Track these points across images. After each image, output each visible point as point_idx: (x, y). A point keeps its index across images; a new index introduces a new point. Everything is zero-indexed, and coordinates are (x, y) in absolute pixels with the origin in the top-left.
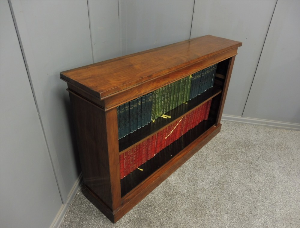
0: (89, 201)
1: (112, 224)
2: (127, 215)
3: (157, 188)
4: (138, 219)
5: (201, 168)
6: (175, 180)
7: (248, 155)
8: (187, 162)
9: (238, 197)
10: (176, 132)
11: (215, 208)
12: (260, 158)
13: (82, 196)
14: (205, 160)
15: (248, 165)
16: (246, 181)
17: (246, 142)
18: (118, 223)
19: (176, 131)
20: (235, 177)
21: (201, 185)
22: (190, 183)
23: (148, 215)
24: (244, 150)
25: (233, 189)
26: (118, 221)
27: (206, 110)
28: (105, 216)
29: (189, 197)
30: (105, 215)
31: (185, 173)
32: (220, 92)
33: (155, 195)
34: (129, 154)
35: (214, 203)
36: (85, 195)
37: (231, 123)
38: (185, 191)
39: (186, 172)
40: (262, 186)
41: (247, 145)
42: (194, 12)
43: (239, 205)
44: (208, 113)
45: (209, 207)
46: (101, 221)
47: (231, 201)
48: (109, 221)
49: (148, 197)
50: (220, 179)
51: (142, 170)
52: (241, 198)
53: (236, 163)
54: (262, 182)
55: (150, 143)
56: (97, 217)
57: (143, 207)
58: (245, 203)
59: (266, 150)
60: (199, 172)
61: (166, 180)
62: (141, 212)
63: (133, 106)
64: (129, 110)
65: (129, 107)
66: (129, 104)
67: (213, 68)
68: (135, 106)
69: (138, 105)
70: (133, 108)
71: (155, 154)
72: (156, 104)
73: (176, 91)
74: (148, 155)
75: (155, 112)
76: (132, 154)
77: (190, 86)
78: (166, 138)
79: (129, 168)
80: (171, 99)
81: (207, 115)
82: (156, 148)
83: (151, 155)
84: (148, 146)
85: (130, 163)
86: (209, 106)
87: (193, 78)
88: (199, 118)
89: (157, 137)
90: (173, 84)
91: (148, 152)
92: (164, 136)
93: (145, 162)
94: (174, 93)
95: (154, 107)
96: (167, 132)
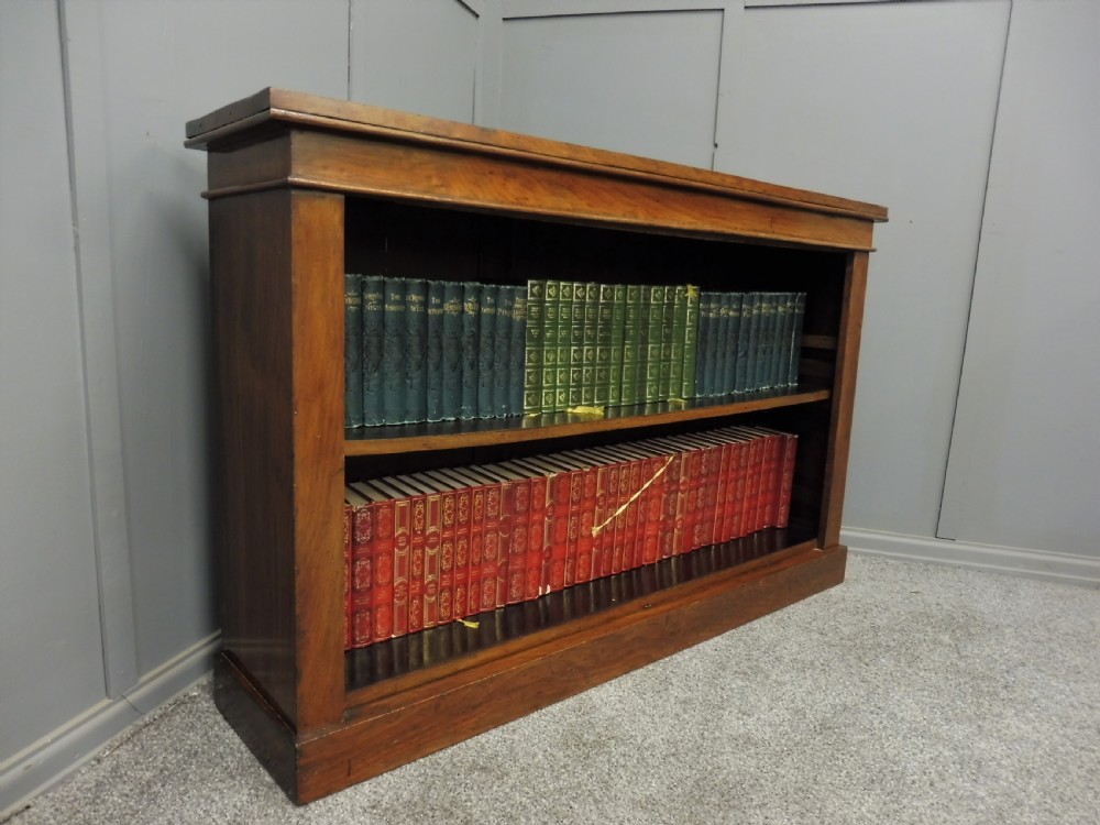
0: (224, 724)
1: (289, 808)
2: (367, 786)
3: (535, 715)
4: (409, 804)
5: (745, 674)
6: (620, 701)
7: (964, 653)
8: (687, 653)
9: (914, 782)
10: (643, 525)
11: (793, 808)
12: (1023, 664)
13: (207, 704)
14: (765, 652)
15: (966, 683)
16: (960, 731)
17: (954, 615)
18: (317, 808)
19: (641, 518)
20: (900, 715)
21: (734, 724)
22: (686, 716)
23: (464, 798)
24: (946, 638)
25: (891, 752)
26: (321, 802)
27: (778, 480)
28: (268, 779)
29: (672, 759)
30: (271, 774)
31: (671, 683)
32: (822, 395)
33: (516, 737)
34: (418, 528)
35: (791, 791)
36: (218, 705)
37: (891, 562)
38: (656, 739)
39: (674, 681)
40: (1041, 757)
41: (963, 626)
42: (716, 145)
43: (922, 810)
44: (784, 497)
45: (766, 801)
46: (246, 791)
47: (879, 791)
48: (281, 795)
49: (482, 738)
50: (828, 715)
51: (473, 625)
52: (931, 785)
53: (910, 671)
54: (1038, 744)
55: (520, 520)
56: (233, 778)
57: (448, 767)
58: (951, 805)
59: (1054, 645)
60: (734, 686)
61: (583, 695)
62: (434, 783)
63: (440, 306)
64: (424, 317)
65: (425, 304)
66: (425, 290)
67: (789, 304)
68: (450, 307)
69: (463, 310)
70: (440, 311)
71: (545, 589)
72: (543, 346)
73: (631, 332)
74: (509, 575)
75: (539, 378)
76: (434, 534)
77: (691, 335)
78: (595, 531)
79: (417, 602)
80: (609, 356)
81: (782, 506)
82: (550, 561)
83: (525, 583)
84: (512, 528)
85: (424, 577)
86: (786, 465)
87: (704, 310)
88: (745, 505)
89: (552, 502)
90: (618, 298)
91: (511, 556)
92: (585, 517)
93: (491, 608)
94: (622, 336)
95: (533, 357)
96: (597, 502)
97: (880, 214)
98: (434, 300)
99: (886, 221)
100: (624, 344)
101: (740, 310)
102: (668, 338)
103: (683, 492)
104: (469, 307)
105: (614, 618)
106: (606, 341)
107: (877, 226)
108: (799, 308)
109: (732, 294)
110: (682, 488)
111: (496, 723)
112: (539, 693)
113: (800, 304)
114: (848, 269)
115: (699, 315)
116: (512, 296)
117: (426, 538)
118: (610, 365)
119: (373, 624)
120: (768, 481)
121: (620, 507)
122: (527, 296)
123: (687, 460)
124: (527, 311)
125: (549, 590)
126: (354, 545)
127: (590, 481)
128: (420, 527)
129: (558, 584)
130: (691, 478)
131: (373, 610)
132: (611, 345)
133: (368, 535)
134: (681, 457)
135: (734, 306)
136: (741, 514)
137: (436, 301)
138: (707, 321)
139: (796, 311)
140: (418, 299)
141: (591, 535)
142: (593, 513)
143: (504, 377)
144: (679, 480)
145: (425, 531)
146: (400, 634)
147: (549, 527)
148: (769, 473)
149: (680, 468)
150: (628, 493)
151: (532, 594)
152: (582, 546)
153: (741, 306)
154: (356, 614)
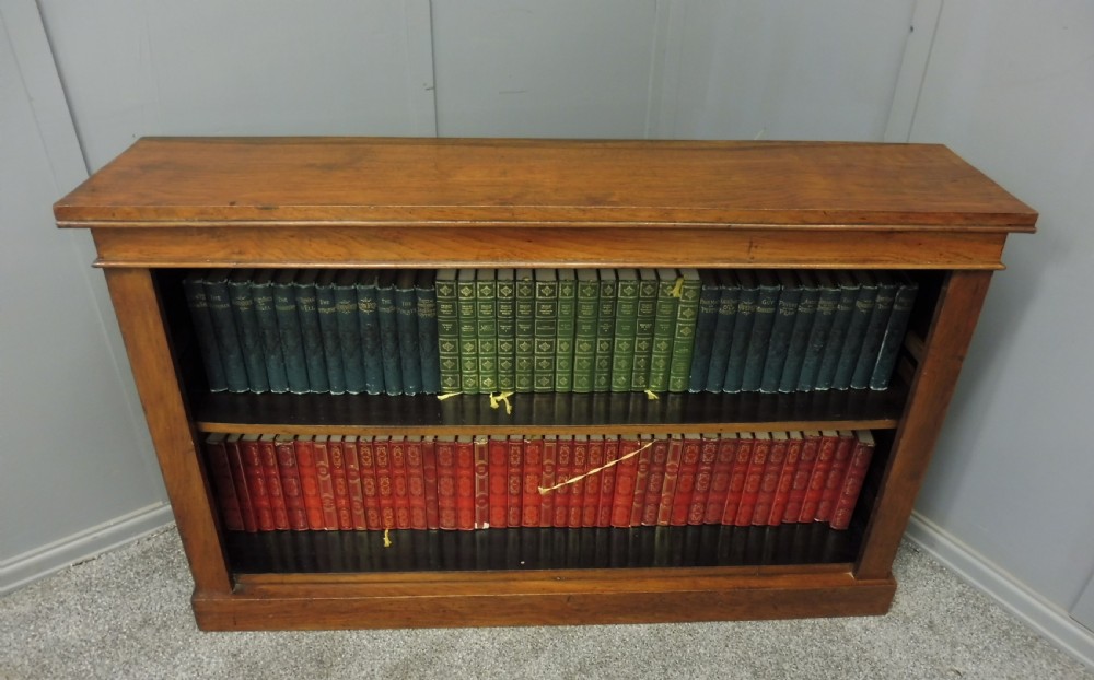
2: (248, 636)
3: (404, 632)
4: (254, 666)
6: (477, 653)
10: (607, 495)
18: (209, 637)
19: (604, 488)
26: (214, 634)
27: (840, 481)
31: (537, 657)
33: (369, 646)
39: (544, 656)
42: (912, 29)
44: (845, 502)
51: (387, 542)
55: (446, 472)
57: (303, 648)
63: (333, 304)
64: (317, 316)
65: (316, 305)
66: (314, 293)
67: (879, 299)
68: (344, 307)
69: (358, 309)
70: (333, 310)
71: (481, 523)
72: (459, 337)
73: (584, 327)
74: (439, 509)
75: (456, 366)
76: (354, 470)
77: (684, 331)
78: (543, 490)
79: (344, 512)
80: (553, 346)
81: (839, 509)
82: (486, 506)
83: (457, 518)
84: (438, 477)
85: (348, 496)
86: (851, 471)
87: (706, 306)
88: (778, 498)
89: (482, 462)
90: (563, 294)
91: (438, 497)
92: (528, 479)
93: (425, 529)
94: (572, 329)
95: (448, 346)
96: (543, 468)
98: (324, 302)
99: (1033, 232)
100: (575, 337)
101: (776, 306)
102: (651, 333)
103: (670, 474)
104: (365, 306)
105: (514, 580)
106: (552, 333)
108: (901, 304)
109: (763, 288)
110: (669, 470)
111: (366, 627)
113: (902, 300)
114: (944, 288)
115: (699, 309)
116: (414, 297)
117: (347, 471)
118: (555, 355)
119: (307, 519)
120: (825, 480)
121: (574, 476)
122: (433, 296)
123: (676, 447)
124: (436, 308)
125: (486, 526)
126: (280, 467)
127: (533, 451)
128: (338, 463)
129: (499, 524)
130: (683, 463)
131: (306, 509)
132: (556, 337)
133: (290, 462)
134: (667, 444)
135: (764, 302)
136: (770, 505)
137: (326, 302)
138: (715, 317)
139: (896, 307)
140: (305, 301)
141: (538, 492)
142: (539, 476)
143: (409, 363)
144: (665, 462)
145: (345, 466)
146: (332, 529)
147: (482, 481)
148: (827, 472)
149: (666, 453)
150: (587, 466)
151: (465, 526)
152: (528, 499)
153: (777, 302)
154: (289, 510)
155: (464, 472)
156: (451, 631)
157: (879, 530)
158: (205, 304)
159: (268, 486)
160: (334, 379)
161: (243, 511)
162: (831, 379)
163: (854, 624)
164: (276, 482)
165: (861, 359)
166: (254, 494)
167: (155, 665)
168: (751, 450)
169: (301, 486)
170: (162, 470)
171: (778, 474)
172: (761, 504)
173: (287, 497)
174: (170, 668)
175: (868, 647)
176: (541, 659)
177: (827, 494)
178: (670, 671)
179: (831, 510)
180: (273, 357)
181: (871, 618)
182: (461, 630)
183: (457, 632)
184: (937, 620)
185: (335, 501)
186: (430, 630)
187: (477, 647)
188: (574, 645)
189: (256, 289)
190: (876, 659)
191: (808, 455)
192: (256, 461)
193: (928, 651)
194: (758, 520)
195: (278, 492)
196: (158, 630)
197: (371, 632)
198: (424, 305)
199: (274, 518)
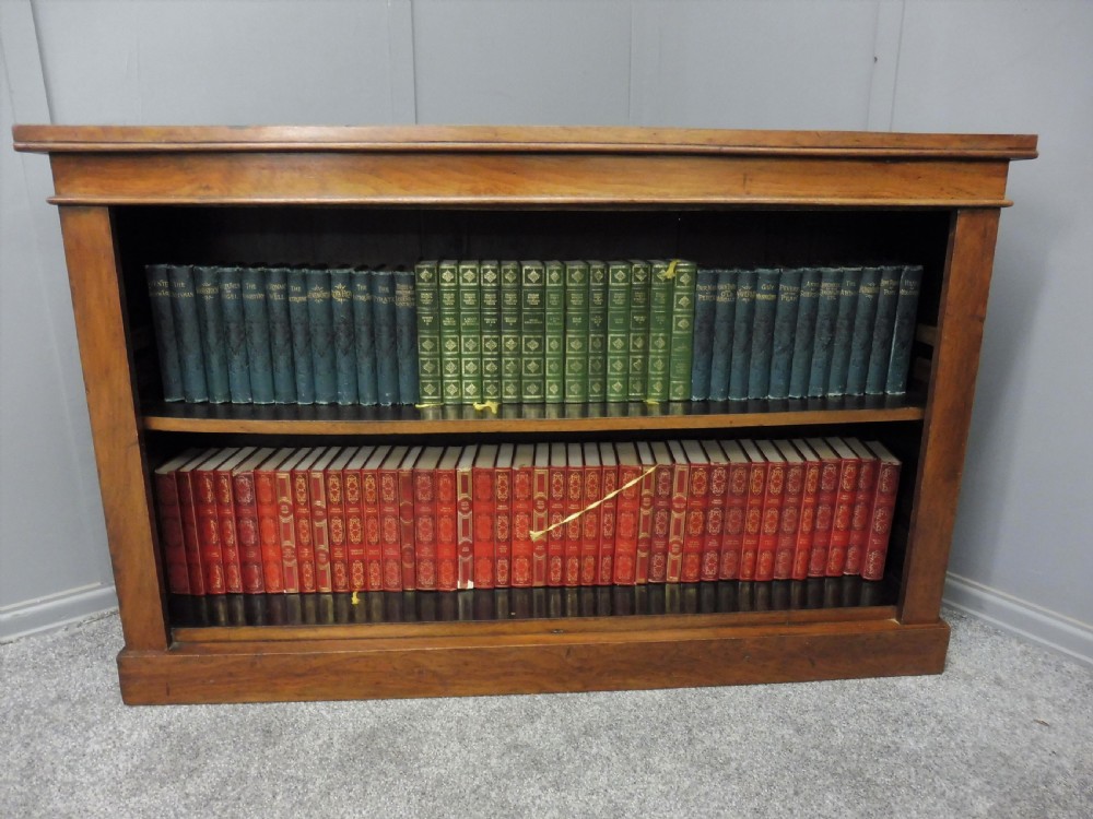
2: (181, 709)
5: (627, 743)
10: (610, 540)
17: (1060, 778)
18: (135, 711)
19: (606, 531)
22: (494, 762)
24: (984, 806)
26: (142, 708)
27: (868, 517)
31: (533, 722)
32: (913, 413)
33: (328, 716)
38: (434, 771)
39: (541, 721)
42: (876, 59)
44: (875, 541)
51: (356, 601)
55: (424, 509)
63: (305, 292)
64: (287, 306)
65: (286, 293)
66: (286, 279)
67: (884, 282)
68: (317, 294)
69: (331, 298)
70: (304, 299)
71: (465, 581)
72: (440, 334)
73: (575, 320)
74: (417, 561)
75: (436, 368)
76: (320, 508)
77: (681, 323)
78: (535, 535)
79: (307, 566)
80: (542, 346)
81: (871, 551)
82: (470, 557)
83: (437, 573)
84: (415, 516)
85: (312, 545)
86: (878, 500)
87: (703, 293)
88: (801, 541)
89: (465, 496)
90: (551, 281)
91: (416, 543)
92: (518, 519)
93: (399, 589)
94: (561, 324)
95: (427, 345)
96: (534, 505)
97: (1025, 147)
98: (295, 288)
99: (1034, 156)
100: (565, 333)
101: (776, 292)
102: (646, 328)
103: (679, 511)
104: (339, 293)
105: (504, 633)
106: (540, 330)
107: (1015, 167)
108: (906, 288)
109: (761, 271)
110: (676, 505)
111: (326, 698)
112: (378, 683)
113: (907, 282)
115: (695, 297)
116: (392, 282)
117: (312, 510)
118: (544, 356)
119: (264, 575)
120: (851, 516)
121: (570, 514)
122: (413, 281)
123: (682, 473)
124: (415, 297)
125: (470, 585)
126: (237, 504)
127: (522, 482)
128: (302, 499)
129: (485, 583)
130: (692, 496)
131: (263, 563)
132: (544, 334)
133: (247, 498)
134: (672, 470)
135: (764, 287)
136: (792, 551)
137: (298, 289)
138: (712, 306)
139: (902, 292)
140: (275, 287)
141: (529, 538)
142: (530, 515)
143: (386, 364)
144: (670, 495)
145: (309, 503)
146: (292, 591)
147: (465, 522)
148: (852, 505)
149: (672, 482)
150: (583, 501)
151: (446, 585)
152: (519, 548)
153: (777, 287)
154: (244, 564)
155: (444, 509)
156: (428, 701)
157: (920, 553)
158: (167, 293)
159: (222, 531)
160: (302, 386)
161: (191, 567)
162: (844, 385)
163: (907, 683)
164: (230, 525)
165: (872, 357)
166: (204, 543)
167: (63, 738)
168: (765, 476)
169: (259, 532)
170: (99, 471)
171: (798, 508)
172: (782, 550)
173: (242, 546)
174: (81, 740)
175: (928, 702)
176: (538, 725)
177: (855, 537)
178: (695, 731)
179: (861, 559)
180: (236, 357)
181: (926, 677)
182: (440, 700)
183: (435, 702)
184: (1004, 677)
185: (297, 552)
186: (403, 701)
187: (460, 715)
188: (577, 710)
189: (223, 273)
190: (941, 712)
191: (828, 482)
192: (210, 497)
193: (1002, 705)
194: (781, 572)
195: (232, 539)
196: (73, 705)
197: (332, 704)
198: (403, 291)
199: (227, 577)
